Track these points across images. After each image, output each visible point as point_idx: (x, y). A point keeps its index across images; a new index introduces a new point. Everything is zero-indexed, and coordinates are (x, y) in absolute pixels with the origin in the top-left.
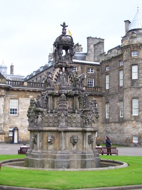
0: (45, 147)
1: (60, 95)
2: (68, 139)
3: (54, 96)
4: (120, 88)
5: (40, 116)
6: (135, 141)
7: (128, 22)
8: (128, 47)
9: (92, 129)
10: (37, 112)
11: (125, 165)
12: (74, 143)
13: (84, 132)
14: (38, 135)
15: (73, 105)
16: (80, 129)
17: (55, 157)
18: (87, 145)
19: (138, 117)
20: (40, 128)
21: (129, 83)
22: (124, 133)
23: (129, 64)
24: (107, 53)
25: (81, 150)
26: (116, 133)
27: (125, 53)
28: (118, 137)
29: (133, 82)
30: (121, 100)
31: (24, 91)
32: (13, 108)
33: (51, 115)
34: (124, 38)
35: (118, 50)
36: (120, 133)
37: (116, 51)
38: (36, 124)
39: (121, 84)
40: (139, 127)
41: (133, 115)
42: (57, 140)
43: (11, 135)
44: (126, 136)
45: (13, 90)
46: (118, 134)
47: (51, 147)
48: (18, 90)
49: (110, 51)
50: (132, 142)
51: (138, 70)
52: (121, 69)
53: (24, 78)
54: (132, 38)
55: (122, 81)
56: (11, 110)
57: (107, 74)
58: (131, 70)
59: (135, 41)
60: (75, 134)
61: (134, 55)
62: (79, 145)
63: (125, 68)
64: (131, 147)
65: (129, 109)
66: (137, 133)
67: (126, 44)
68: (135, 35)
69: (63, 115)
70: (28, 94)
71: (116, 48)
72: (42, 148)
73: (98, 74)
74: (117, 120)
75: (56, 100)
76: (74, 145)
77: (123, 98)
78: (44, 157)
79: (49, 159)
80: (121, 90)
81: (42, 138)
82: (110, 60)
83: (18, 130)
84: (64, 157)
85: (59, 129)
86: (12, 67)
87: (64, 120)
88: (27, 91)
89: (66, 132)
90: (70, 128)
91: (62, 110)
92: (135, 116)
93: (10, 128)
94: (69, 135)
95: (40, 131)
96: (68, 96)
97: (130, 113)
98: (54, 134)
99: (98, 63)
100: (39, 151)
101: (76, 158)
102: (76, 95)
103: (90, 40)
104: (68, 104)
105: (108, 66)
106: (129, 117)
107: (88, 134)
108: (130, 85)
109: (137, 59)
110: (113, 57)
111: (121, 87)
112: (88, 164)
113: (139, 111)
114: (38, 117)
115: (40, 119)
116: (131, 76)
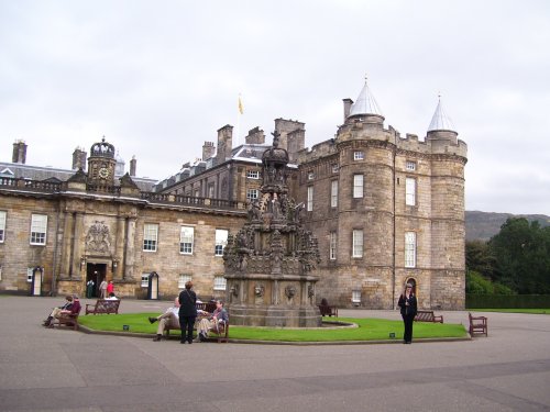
0: (251, 299)
1: (271, 231)
2: (282, 291)
3: (261, 232)
4: (332, 210)
5: (245, 259)
6: (356, 299)
7: (348, 102)
8: (348, 143)
9: (313, 278)
10: (242, 253)
11: (355, 325)
12: (290, 295)
13: (303, 281)
14: (242, 283)
15: (288, 244)
16: (299, 277)
17: (266, 314)
18: (306, 299)
19: (361, 259)
20: (246, 275)
21: (348, 203)
22: (336, 286)
23: (350, 172)
24: (310, 150)
25: (298, 304)
26: (322, 286)
27: (343, 153)
28: (327, 292)
29: (355, 201)
30: (334, 231)
31: (168, 210)
32: (148, 239)
33: (260, 258)
34: (342, 129)
35: (331, 146)
36: (330, 286)
37: (327, 147)
38: (239, 269)
39: (334, 205)
40: (363, 278)
41: (354, 256)
42: (267, 292)
43: (145, 285)
44: (341, 291)
45: (150, 208)
46: (326, 288)
47: (259, 300)
48: (159, 209)
49: (316, 147)
50: (350, 301)
51: (364, 182)
52: (335, 178)
53: (157, 183)
54: (355, 128)
55: (336, 199)
56: (146, 242)
57: (310, 184)
58: (352, 182)
59: (360, 135)
60: (291, 283)
61: (358, 157)
62: (297, 298)
63: (342, 178)
64: (349, 308)
65: (347, 247)
66: (359, 286)
67: (345, 139)
68: (360, 125)
69: (277, 258)
70: (175, 215)
71: (326, 142)
72: (246, 301)
73: (294, 185)
74: (325, 264)
75: (265, 237)
76: (289, 298)
77: (337, 227)
78: (250, 313)
79: (257, 316)
80: (334, 213)
81: (248, 288)
82: (315, 163)
83: (157, 276)
84: (278, 314)
85: (272, 277)
86: (133, 163)
87: (278, 265)
88: (175, 210)
89: (280, 280)
90: (285, 276)
91: (277, 252)
92: (356, 259)
93: (144, 273)
94: (284, 284)
95: (244, 279)
96: (283, 232)
97: (348, 254)
98: (264, 284)
99: (295, 166)
100: (243, 306)
101: (292, 316)
102: (292, 232)
103: (281, 123)
104: (283, 243)
105: (312, 171)
106: (346, 259)
107: (308, 284)
108: (349, 206)
109: (362, 165)
110: (321, 158)
111: (334, 209)
112: (308, 323)
113: (364, 250)
114: (241, 261)
115: (244, 263)
116: (352, 192)
